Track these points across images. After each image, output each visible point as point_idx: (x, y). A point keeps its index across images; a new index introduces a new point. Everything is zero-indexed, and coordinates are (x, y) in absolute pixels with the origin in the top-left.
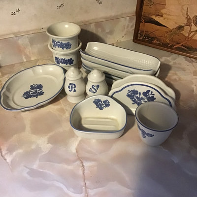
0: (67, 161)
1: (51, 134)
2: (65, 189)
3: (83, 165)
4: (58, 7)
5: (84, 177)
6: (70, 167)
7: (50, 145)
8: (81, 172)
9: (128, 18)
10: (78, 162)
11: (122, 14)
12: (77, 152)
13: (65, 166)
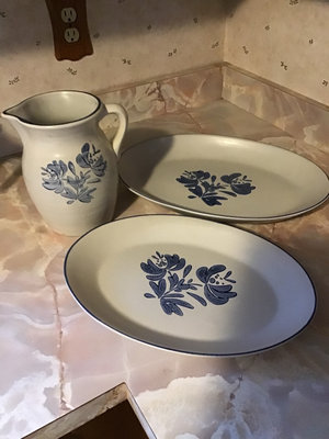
0: (32, 288)
1: (8, 257)
2: (29, 321)
3: (55, 291)
4: (11, 83)
5: (56, 303)
6: (37, 295)
7: (7, 271)
8: (52, 299)
9: (118, 92)
10: (48, 287)
11: (110, 88)
12: (46, 275)
13: (29, 294)
